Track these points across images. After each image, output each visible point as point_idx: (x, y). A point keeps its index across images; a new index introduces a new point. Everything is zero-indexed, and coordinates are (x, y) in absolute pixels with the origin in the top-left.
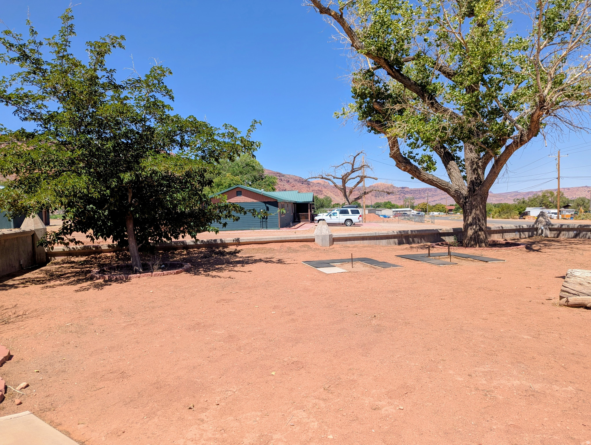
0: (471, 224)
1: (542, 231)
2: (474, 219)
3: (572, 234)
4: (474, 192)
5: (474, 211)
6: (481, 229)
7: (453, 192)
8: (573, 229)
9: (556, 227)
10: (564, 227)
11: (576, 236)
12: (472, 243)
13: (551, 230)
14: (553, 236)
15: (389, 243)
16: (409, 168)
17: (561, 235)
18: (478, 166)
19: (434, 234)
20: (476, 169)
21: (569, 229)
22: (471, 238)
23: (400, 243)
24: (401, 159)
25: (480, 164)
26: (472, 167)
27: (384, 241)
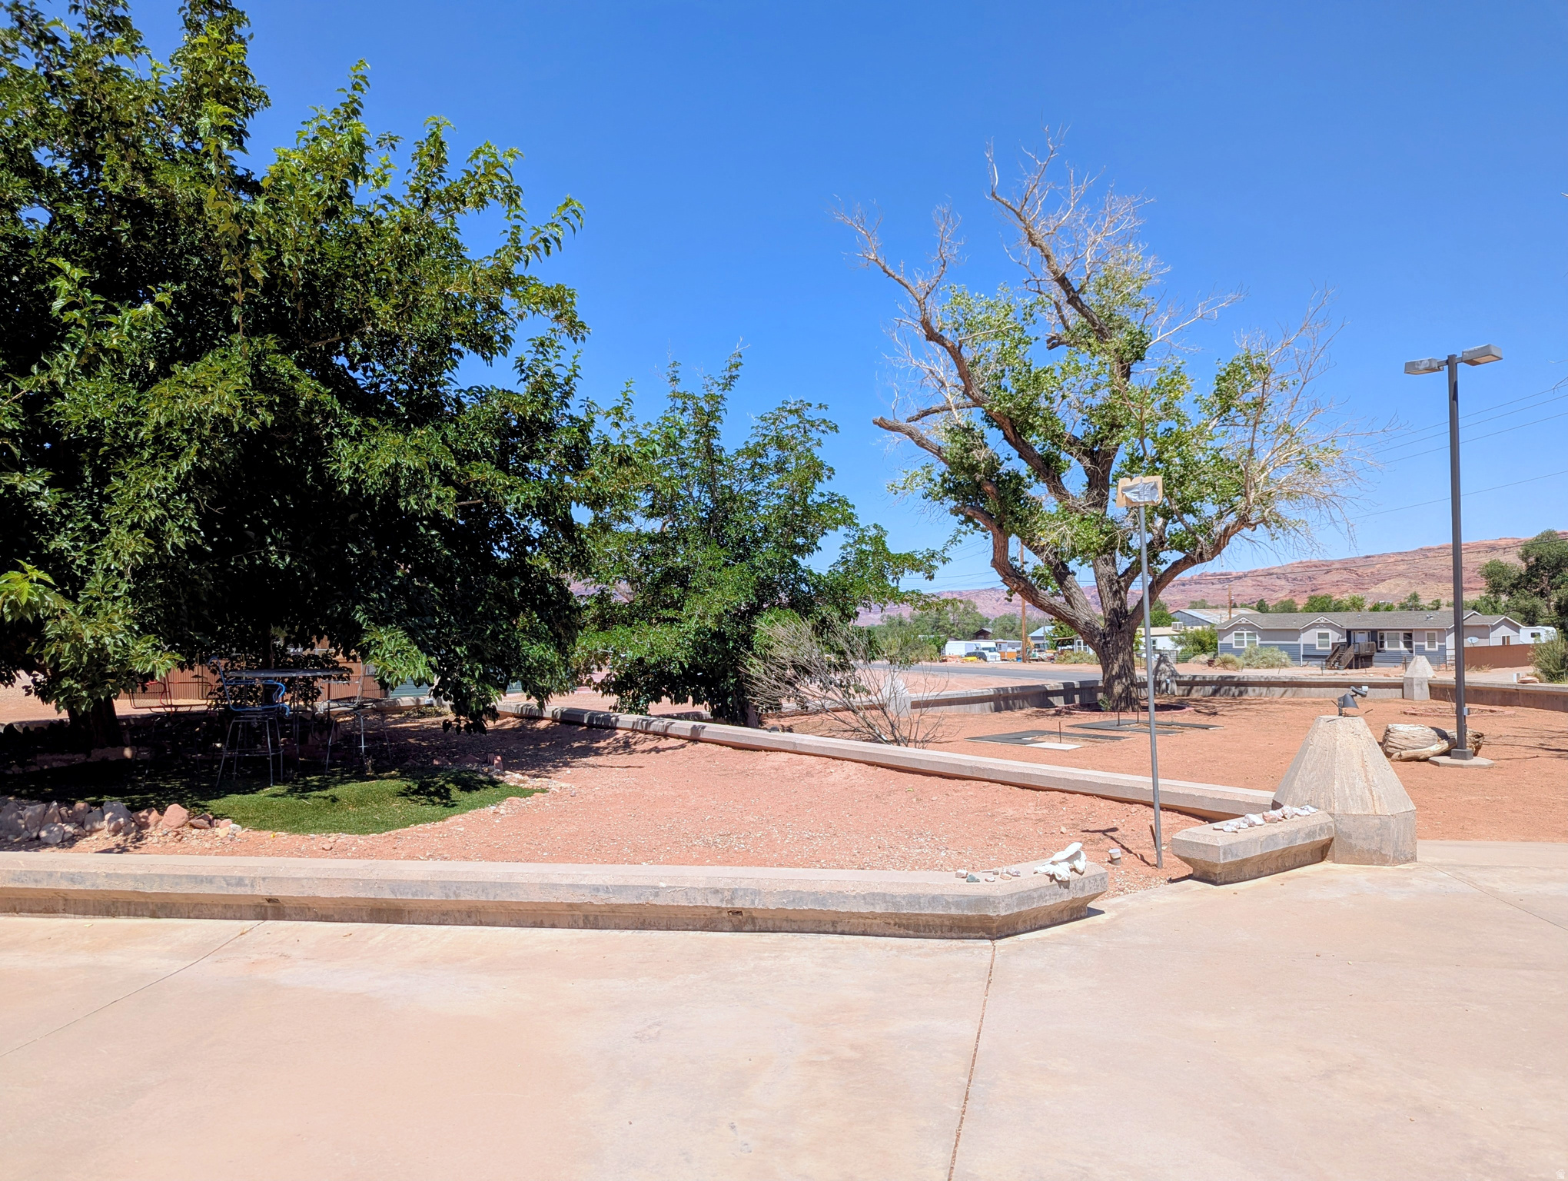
0: (1119, 677)
1: (1167, 685)
2: (1122, 667)
3: (1209, 689)
4: (1120, 627)
5: (1121, 656)
6: (1132, 684)
7: (1082, 626)
8: (1210, 683)
9: (1186, 679)
10: (1197, 679)
11: (1215, 693)
12: (1123, 705)
13: (1179, 684)
14: (1181, 693)
15: (983, 710)
16: (1023, 586)
17: (1193, 691)
18: (1121, 587)
19: (1040, 693)
20: (1116, 593)
21: (1204, 683)
22: (1120, 697)
23: (998, 709)
24: (1010, 571)
25: (1123, 584)
26: (1111, 588)
27: (977, 706)
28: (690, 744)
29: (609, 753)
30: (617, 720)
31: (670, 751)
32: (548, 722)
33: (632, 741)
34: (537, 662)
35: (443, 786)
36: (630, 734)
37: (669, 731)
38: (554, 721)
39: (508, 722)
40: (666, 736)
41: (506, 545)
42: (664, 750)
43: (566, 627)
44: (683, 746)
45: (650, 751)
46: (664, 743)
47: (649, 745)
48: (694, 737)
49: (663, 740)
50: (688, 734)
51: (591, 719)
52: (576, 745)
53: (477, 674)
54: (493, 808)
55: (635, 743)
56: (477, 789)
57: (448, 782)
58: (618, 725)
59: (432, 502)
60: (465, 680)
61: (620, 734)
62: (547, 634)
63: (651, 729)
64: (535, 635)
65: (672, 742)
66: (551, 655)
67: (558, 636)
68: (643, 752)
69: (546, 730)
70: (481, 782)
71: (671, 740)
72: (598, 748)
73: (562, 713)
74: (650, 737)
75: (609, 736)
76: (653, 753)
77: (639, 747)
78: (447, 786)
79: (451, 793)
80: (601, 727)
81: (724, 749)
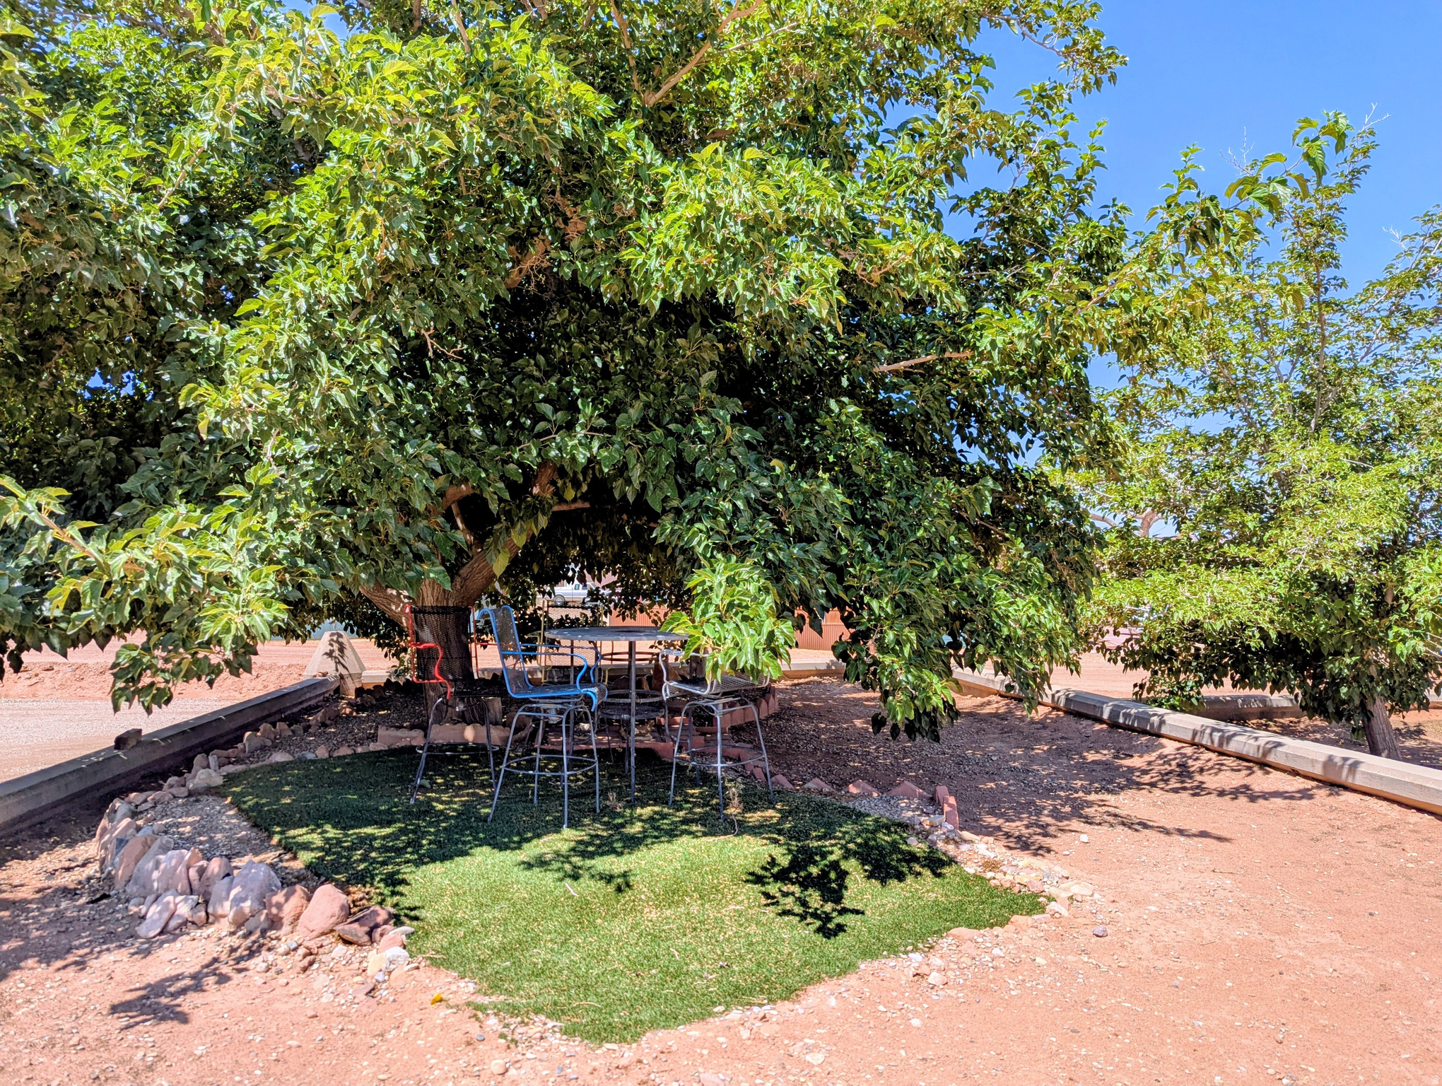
28: (1323, 792)
29: (1153, 785)
30: (1162, 722)
31: (1278, 801)
32: (1047, 710)
33: (1194, 765)
34: (1025, 628)
35: (835, 865)
36: (1189, 750)
37: (1271, 758)
38: (1056, 708)
39: (989, 703)
40: (1264, 765)
41: (975, 433)
42: (1266, 796)
43: (1077, 569)
44: (1305, 794)
45: (1235, 793)
46: (1260, 781)
47: (1230, 780)
48: (1332, 777)
49: (1259, 773)
50: (1318, 771)
51: (1115, 713)
52: (1091, 756)
53: (907, 650)
54: (917, 957)
55: (1201, 770)
56: (900, 877)
57: (848, 854)
58: (1164, 731)
59: (785, 287)
60: (887, 660)
61: (1170, 747)
62: (1042, 579)
63: (1232, 747)
64: (1019, 580)
65: (1276, 781)
66: (1051, 617)
67: (1062, 584)
68: (1222, 793)
69: (1043, 724)
70: (912, 858)
71: (1275, 774)
72: (1131, 770)
73: (1068, 700)
74: (1230, 762)
75: (1149, 748)
76: (1243, 800)
77: (1211, 781)
78: (844, 865)
79: (848, 881)
80: (1132, 729)
81: (1414, 817)
